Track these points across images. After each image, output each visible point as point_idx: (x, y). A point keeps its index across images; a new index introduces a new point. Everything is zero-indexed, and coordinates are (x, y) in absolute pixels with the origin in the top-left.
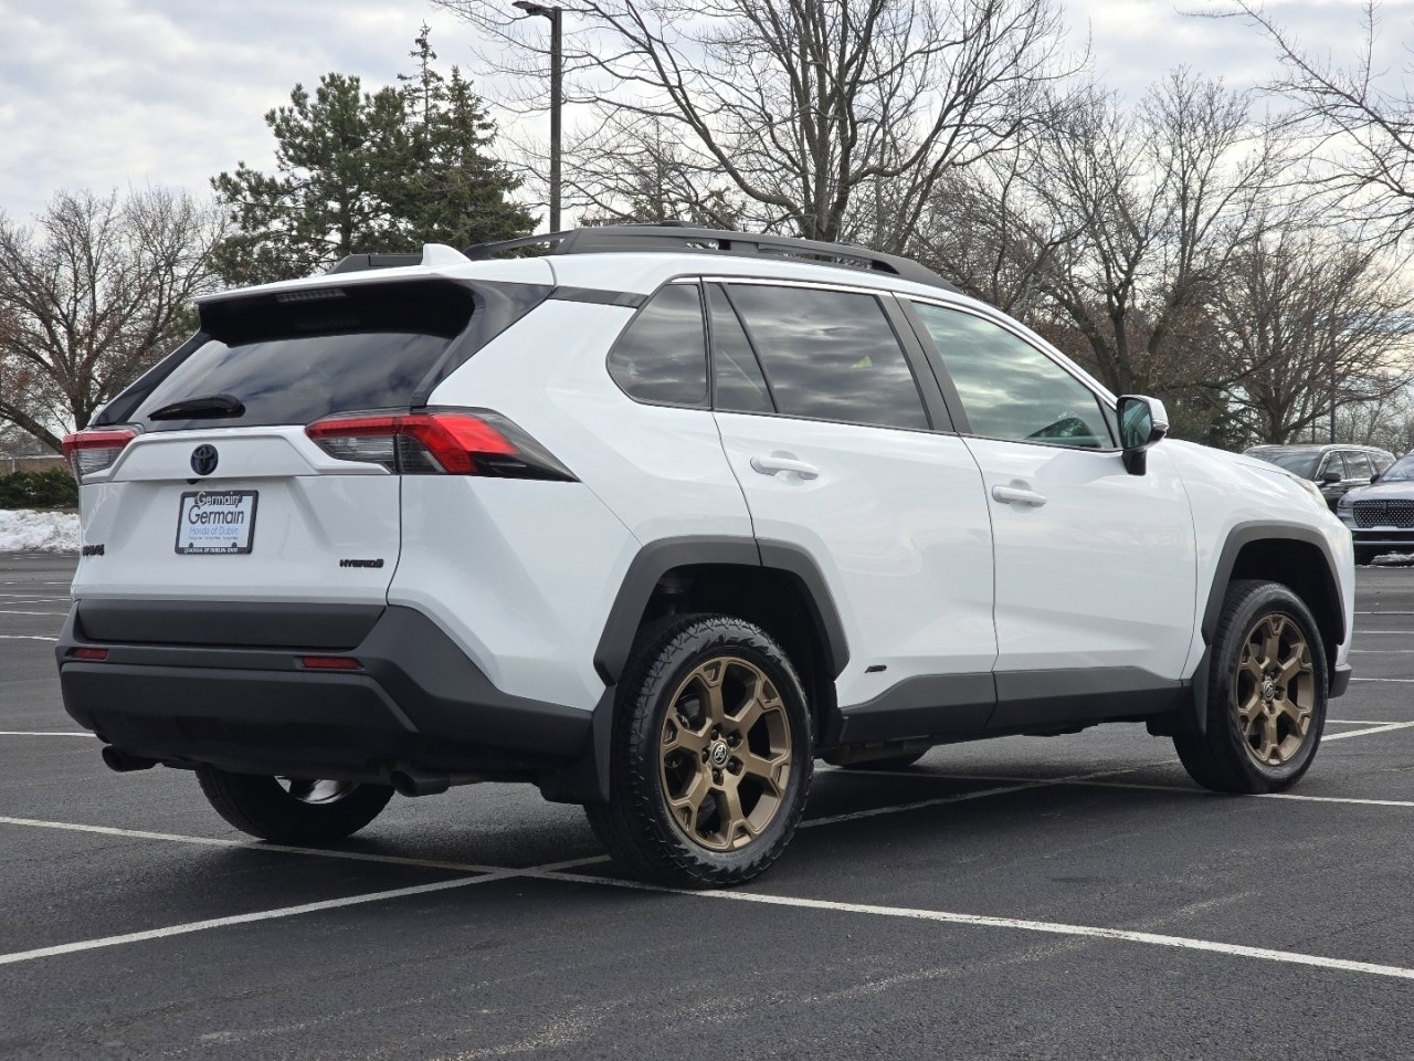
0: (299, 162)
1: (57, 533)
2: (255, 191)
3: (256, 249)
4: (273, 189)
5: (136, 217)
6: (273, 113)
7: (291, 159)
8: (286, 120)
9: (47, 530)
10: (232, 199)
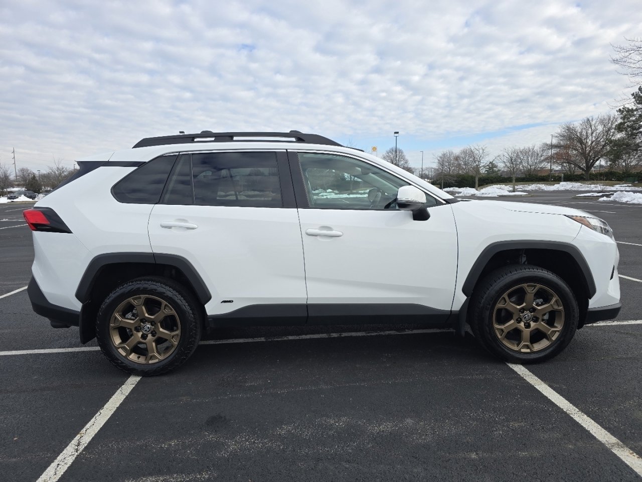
0: (639, 103)
1: (573, 187)
2: (627, 111)
3: (626, 124)
4: (632, 110)
5: (602, 122)
6: (634, 93)
7: (637, 103)
8: (636, 94)
9: (571, 186)
10: (622, 114)
